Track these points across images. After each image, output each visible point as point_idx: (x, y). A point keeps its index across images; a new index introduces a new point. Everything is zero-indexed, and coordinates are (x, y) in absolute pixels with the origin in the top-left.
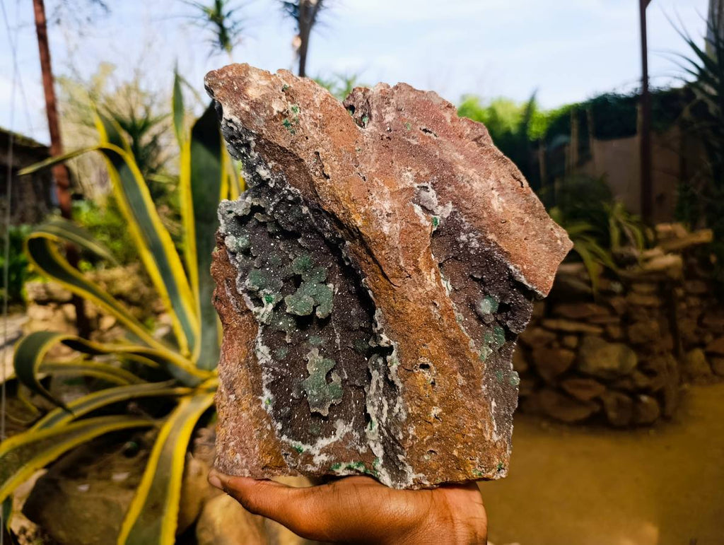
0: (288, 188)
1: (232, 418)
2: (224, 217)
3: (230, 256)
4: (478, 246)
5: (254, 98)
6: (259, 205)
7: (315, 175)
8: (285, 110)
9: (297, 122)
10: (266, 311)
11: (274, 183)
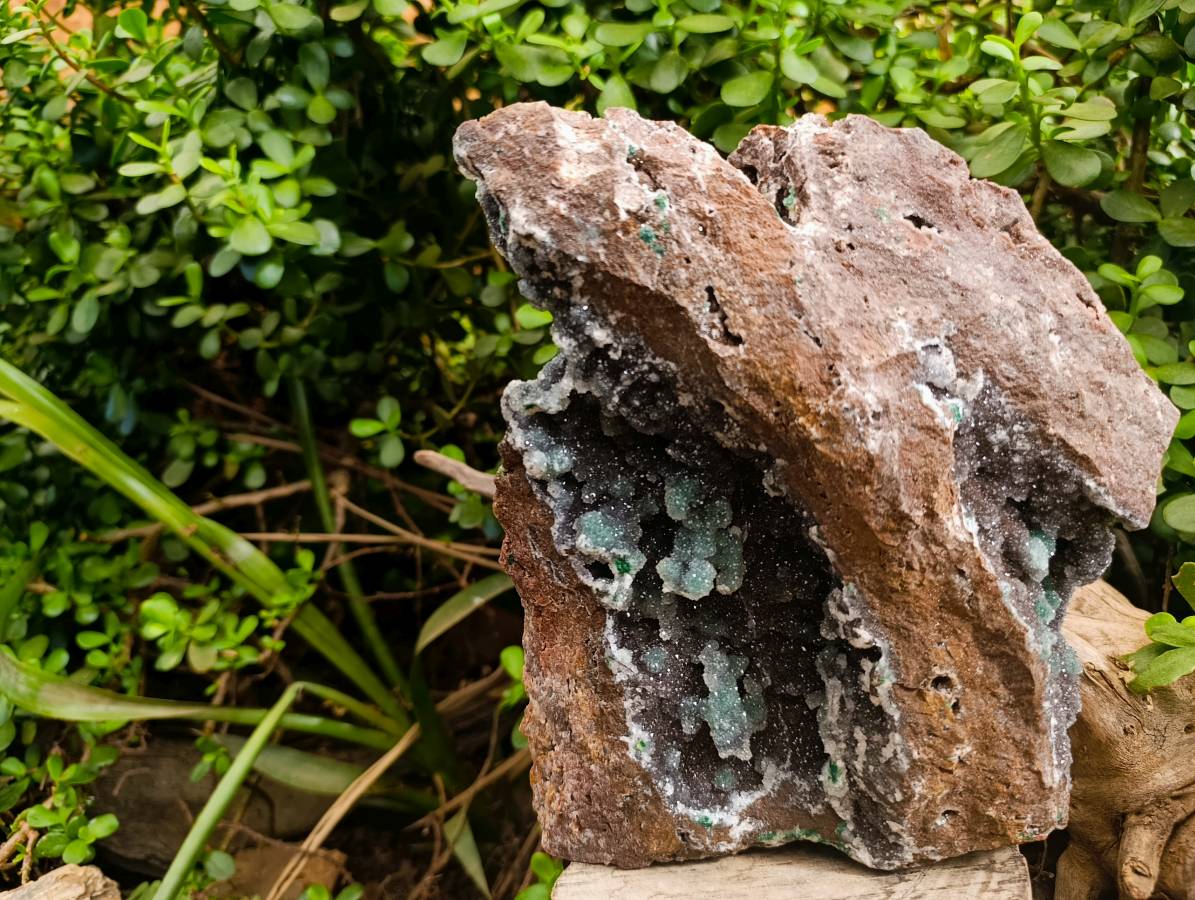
0: (648, 359)
1: (570, 772)
2: (515, 414)
3: (535, 487)
4: (1028, 447)
5: (572, 186)
6: (589, 392)
7: (711, 337)
8: (642, 207)
9: (667, 230)
10: (620, 589)
11: (620, 353)
